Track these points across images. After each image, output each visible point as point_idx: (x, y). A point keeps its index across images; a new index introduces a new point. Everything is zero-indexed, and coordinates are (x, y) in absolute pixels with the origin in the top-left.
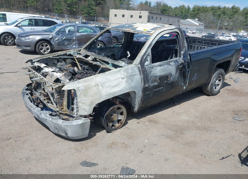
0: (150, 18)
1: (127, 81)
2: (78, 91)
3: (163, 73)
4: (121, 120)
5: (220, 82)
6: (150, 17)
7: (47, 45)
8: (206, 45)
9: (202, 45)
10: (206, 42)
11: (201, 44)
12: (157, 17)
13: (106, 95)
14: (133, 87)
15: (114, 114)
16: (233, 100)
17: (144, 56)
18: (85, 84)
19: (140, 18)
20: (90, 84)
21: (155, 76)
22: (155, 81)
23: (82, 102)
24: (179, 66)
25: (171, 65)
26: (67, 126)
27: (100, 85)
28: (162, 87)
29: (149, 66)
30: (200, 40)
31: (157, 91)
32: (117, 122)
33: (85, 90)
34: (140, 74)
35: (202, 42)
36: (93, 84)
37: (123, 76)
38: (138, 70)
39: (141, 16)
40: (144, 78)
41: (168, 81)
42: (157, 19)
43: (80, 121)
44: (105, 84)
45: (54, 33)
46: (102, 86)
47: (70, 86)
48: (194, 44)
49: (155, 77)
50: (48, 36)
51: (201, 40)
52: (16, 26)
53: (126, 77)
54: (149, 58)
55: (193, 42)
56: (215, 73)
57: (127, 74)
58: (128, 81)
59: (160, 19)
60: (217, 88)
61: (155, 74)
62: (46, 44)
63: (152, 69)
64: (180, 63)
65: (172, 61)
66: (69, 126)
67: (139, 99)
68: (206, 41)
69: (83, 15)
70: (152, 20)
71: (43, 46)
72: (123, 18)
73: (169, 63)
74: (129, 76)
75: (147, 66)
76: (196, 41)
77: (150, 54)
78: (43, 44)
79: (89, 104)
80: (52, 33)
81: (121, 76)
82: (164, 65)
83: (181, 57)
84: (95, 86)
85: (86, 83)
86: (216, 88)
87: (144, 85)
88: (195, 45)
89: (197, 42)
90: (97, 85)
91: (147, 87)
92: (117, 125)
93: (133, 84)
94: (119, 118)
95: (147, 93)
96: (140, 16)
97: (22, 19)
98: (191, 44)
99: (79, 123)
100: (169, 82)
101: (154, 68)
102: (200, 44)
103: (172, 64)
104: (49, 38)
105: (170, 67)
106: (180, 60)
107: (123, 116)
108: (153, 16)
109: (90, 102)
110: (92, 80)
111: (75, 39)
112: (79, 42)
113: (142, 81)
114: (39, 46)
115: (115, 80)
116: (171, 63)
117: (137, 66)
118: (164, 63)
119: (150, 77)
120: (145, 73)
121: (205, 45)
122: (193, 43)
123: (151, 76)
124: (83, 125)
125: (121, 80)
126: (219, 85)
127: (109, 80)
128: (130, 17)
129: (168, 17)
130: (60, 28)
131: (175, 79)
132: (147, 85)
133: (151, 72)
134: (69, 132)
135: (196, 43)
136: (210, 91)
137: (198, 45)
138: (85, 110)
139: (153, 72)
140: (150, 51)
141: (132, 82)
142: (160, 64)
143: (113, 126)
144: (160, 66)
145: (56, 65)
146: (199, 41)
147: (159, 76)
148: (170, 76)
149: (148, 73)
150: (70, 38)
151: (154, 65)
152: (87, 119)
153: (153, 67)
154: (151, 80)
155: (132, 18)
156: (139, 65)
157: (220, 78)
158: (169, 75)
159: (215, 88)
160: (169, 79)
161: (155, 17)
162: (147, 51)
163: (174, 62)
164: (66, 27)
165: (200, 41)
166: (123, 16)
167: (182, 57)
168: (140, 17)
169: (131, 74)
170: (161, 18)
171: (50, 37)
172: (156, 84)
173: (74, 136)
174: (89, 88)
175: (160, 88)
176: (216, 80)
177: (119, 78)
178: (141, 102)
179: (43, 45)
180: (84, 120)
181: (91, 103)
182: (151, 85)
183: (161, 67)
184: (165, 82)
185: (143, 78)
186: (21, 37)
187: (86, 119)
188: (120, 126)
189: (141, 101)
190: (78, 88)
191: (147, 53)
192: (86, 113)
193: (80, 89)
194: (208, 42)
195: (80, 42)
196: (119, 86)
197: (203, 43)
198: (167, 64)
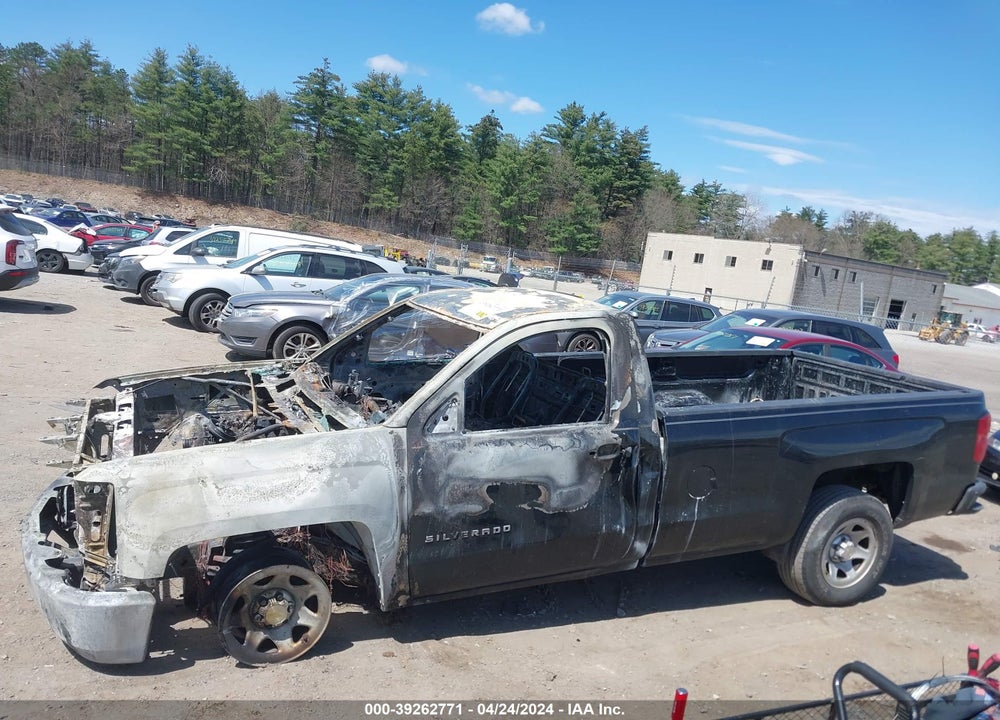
0: (808, 272)
1: (329, 483)
2: (124, 490)
3: (511, 473)
4: (306, 629)
5: (867, 551)
6: (809, 266)
7: (311, 341)
8: (853, 391)
9: (838, 391)
10: (853, 380)
11: (833, 386)
12: (837, 271)
13: (223, 521)
14: (353, 507)
15: (274, 601)
16: (907, 640)
17: (431, 401)
18: (157, 470)
19: (763, 268)
20: (172, 474)
21: (471, 479)
22: (466, 497)
23: (130, 530)
24: (593, 453)
25: (552, 448)
26: (67, 605)
27: (210, 484)
28: (507, 527)
29: (450, 437)
30: (832, 369)
31: (481, 539)
32: (289, 633)
33: (149, 491)
34: (399, 463)
35: (839, 377)
36: (185, 474)
37: (314, 463)
38: (393, 448)
39: (771, 263)
40: (413, 478)
41: (540, 505)
42: (836, 278)
43: (115, 600)
44: (232, 479)
45: (342, 304)
46: (217, 487)
47: (100, 470)
48: (812, 384)
49: (471, 482)
50: (321, 312)
51: (836, 370)
52: (249, 271)
53: (332, 466)
54: (455, 410)
55: (806, 375)
56: (827, 509)
57: (338, 455)
58: (335, 483)
59: (849, 276)
60: (848, 577)
61: (470, 471)
62: (308, 336)
63: (455, 451)
64: (599, 443)
65: (561, 431)
66: (73, 606)
67: (385, 556)
68: (853, 374)
69: (550, 250)
70: (813, 280)
71: (297, 341)
72: (697, 265)
73: (543, 436)
74: (347, 465)
75: (439, 439)
76: (816, 371)
77: (461, 398)
78: (299, 335)
79: (152, 541)
80: (336, 303)
81: (308, 461)
82: (517, 444)
83: (612, 422)
84: (191, 482)
85: (159, 468)
86: (847, 573)
87: (413, 505)
88: (812, 388)
89: (820, 376)
90: (199, 479)
91: (426, 518)
92: (286, 644)
93: (355, 496)
94: (301, 621)
95: (429, 538)
96: (765, 262)
97: (272, 250)
98: (801, 381)
99: (108, 604)
100: (545, 511)
101: (467, 448)
102: (829, 385)
103: (562, 442)
104: (322, 319)
105: (544, 453)
106: (603, 431)
107: (315, 615)
108: (821, 266)
109: (157, 534)
110: (185, 462)
111: (417, 329)
112: (429, 339)
113: (402, 488)
114: (283, 343)
115: (279, 470)
116: (552, 440)
117: (391, 433)
118: (520, 434)
119: (441, 479)
120: (422, 461)
121: (848, 390)
122: (807, 379)
123: (449, 477)
124: (120, 613)
125: (303, 474)
126: (864, 564)
127: (254, 469)
128: (726, 265)
129: (889, 272)
130: (369, 288)
131: (578, 503)
132: (427, 509)
133: (450, 460)
134: (74, 630)
135: (815, 377)
136: (806, 583)
137: (822, 387)
138: (136, 560)
139: (458, 463)
140: (459, 386)
141: (354, 486)
142: (499, 438)
143: (268, 644)
144: (499, 443)
145: (205, 404)
146: (827, 371)
147: (488, 481)
148: (548, 489)
149: (433, 464)
150: (400, 322)
151: (469, 439)
152: (146, 595)
153: (464, 445)
154: (448, 490)
155: (732, 268)
156: (403, 432)
157: (861, 535)
158: (543, 484)
159: (841, 574)
160: (541, 499)
161: (827, 270)
162: (448, 385)
163: (571, 435)
164: (392, 286)
165: (833, 373)
166: (699, 258)
167: (617, 422)
168: (767, 265)
169: (354, 460)
170: (855, 274)
171: (328, 315)
172: (475, 508)
173: (87, 648)
174: (166, 487)
175: (497, 529)
176: (843, 540)
177: (296, 468)
178: (398, 572)
179: (298, 338)
180: (132, 597)
181: (158, 538)
182: (454, 510)
183: (501, 450)
184: (525, 506)
185: (409, 478)
186: (236, 307)
187: (140, 595)
188: (297, 651)
189: (399, 566)
190: (125, 481)
191: (447, 393)
192: (139, 574)
193: (130, 484)
194: (858, 378)
195: (433, 340)
196: (288, 495)
197: (842, 382)
198: (533, 439)
